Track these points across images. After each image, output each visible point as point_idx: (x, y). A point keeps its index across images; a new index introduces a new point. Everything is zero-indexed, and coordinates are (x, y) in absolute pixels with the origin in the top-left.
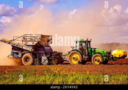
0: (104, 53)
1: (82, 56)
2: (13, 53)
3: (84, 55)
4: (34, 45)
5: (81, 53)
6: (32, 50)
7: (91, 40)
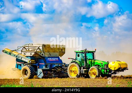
0: (102, 66)
1: (80, 69)
2: (18, 65)
3: (82, 68)
4: (32, 56)
5: (79, 65)
6: (30, 61)
7: (96, 50)
